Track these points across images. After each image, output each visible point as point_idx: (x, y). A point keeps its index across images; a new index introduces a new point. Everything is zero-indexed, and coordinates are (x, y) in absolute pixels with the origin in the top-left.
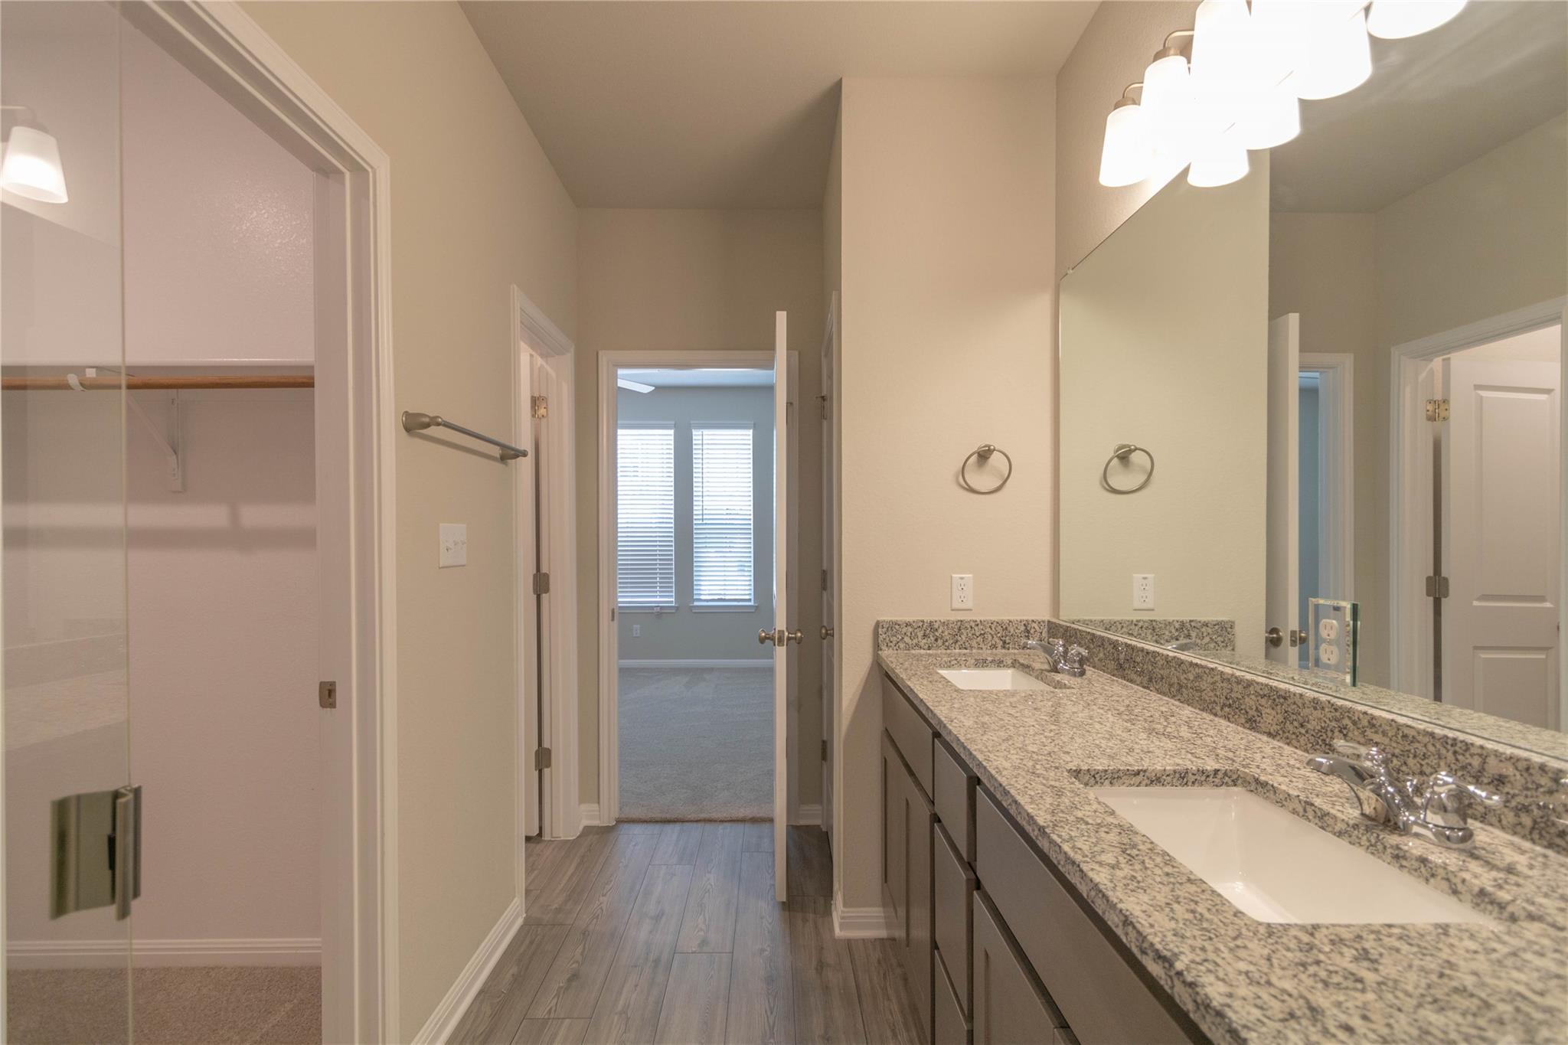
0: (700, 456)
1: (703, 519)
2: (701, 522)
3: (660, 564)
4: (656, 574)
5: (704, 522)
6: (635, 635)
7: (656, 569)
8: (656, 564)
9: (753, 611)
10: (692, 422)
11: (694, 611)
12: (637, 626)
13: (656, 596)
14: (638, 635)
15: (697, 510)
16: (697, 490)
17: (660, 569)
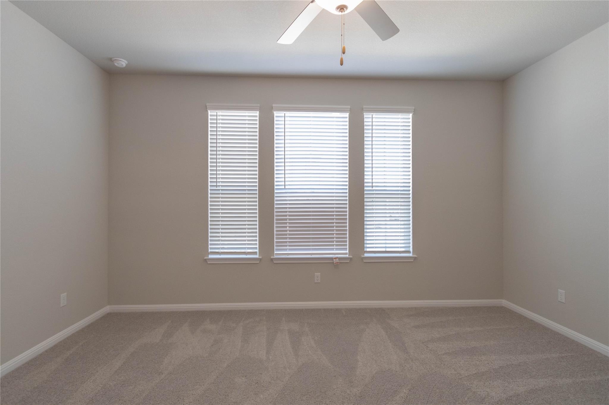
0: (370, 135)
1: (372, 186)
2: (371, 189)
3: (336, 223)
4: (333, 230)
5: (374, 188)
6: (316, 281)
7: (333, 227)
8: (333, 223)
9: (413, 261)
10: (364, 107)
11: (365, 261)
12: (318, 274)
13: (333, 249)
14: (319, 281)
15: (367, 178)
16: (367, 163)
17: (337, 227)
